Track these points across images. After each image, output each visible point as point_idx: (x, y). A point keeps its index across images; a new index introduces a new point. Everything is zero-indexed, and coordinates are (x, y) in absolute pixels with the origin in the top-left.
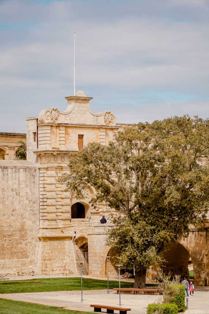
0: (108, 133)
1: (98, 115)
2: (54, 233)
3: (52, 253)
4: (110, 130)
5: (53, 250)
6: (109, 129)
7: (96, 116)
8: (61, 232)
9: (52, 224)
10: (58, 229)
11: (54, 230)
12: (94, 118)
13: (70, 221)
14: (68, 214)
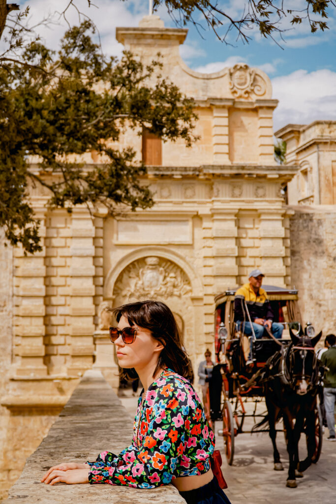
0: (242, 122)
1: (211, 75)
2: (32, 392)
3: (17, 453)
4: (251, 113)
5: (23, 443)
6: (247, 110)
7: (204, 79)
8: (56, 391)
9: (29, 367)
10: (44, 384)
11: (30, 384)
12: (194, 84)
13: (91, 359)
14: (85, 339)
